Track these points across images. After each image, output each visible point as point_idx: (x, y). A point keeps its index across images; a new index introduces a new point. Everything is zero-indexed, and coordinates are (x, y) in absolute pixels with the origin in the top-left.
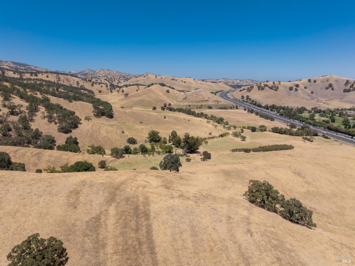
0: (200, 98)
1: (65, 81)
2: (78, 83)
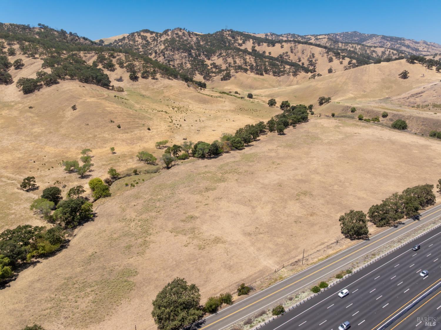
1: (298, 54)
2: (313, 55)
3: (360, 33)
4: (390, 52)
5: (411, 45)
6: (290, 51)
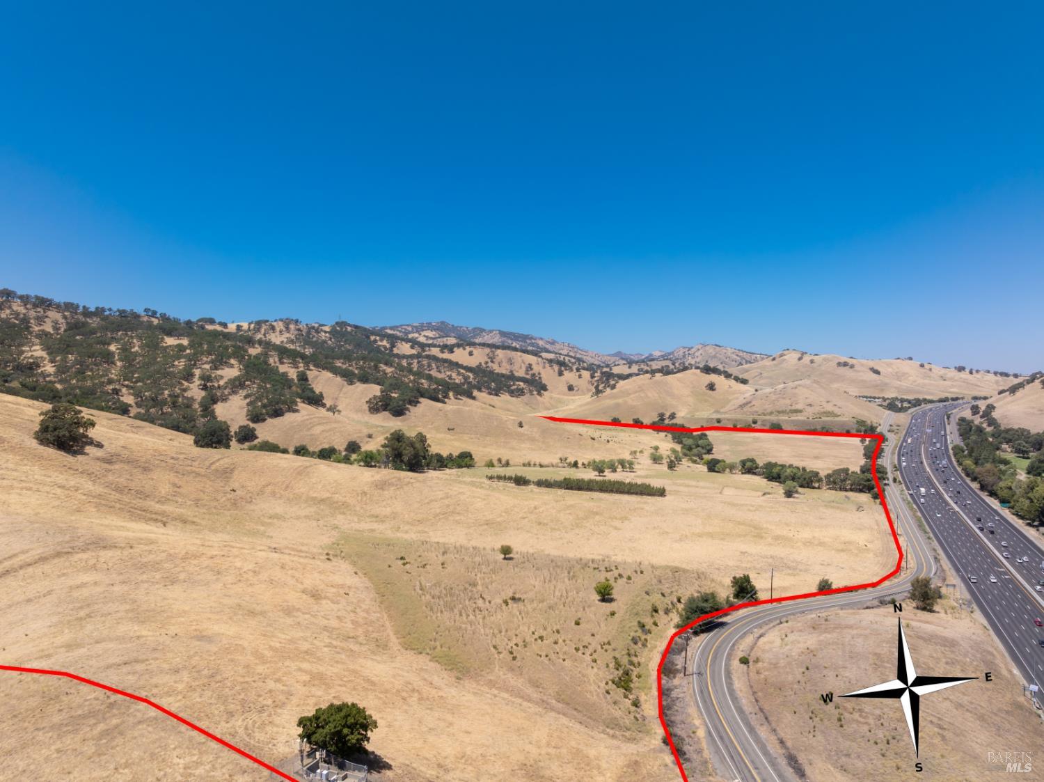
0: (784, 404)
1: (504, 364)
2: (530, 367)
6: (489, 360)
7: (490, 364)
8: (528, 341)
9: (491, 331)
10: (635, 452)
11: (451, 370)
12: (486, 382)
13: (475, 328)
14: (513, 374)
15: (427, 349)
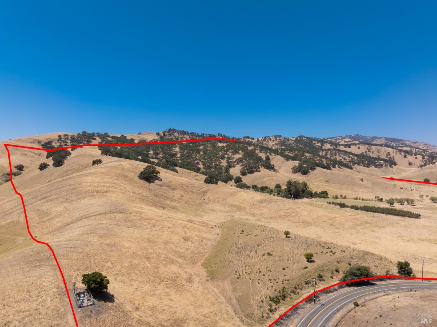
1: (375, 153)
2: (389, 153)
3: (362, 136)
4: (415, 150)
5: (411, 144)
6: (368, 151)
7: (368, 153)
8: (400, 142)
9: (381, 138)
10: (422, 196)
11: (346, 155)
12: (363, 161)
13: (373, 137)
14: (379, 157)
15: (338, 146)
